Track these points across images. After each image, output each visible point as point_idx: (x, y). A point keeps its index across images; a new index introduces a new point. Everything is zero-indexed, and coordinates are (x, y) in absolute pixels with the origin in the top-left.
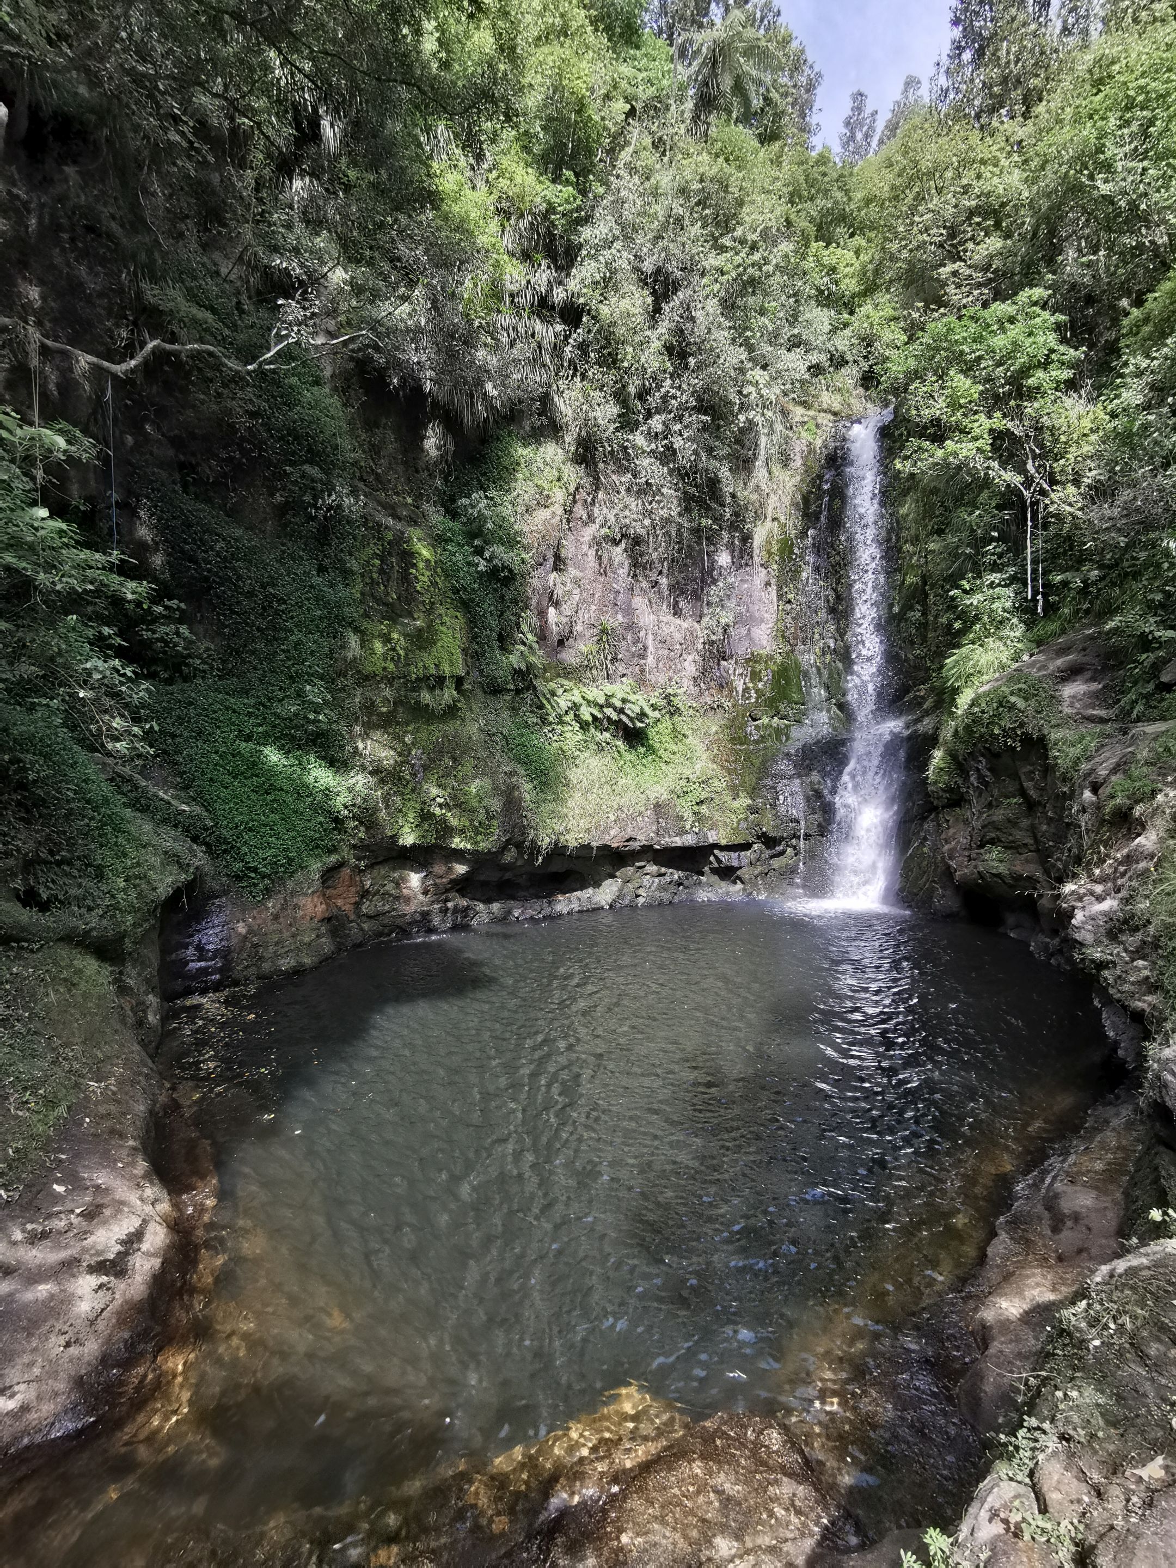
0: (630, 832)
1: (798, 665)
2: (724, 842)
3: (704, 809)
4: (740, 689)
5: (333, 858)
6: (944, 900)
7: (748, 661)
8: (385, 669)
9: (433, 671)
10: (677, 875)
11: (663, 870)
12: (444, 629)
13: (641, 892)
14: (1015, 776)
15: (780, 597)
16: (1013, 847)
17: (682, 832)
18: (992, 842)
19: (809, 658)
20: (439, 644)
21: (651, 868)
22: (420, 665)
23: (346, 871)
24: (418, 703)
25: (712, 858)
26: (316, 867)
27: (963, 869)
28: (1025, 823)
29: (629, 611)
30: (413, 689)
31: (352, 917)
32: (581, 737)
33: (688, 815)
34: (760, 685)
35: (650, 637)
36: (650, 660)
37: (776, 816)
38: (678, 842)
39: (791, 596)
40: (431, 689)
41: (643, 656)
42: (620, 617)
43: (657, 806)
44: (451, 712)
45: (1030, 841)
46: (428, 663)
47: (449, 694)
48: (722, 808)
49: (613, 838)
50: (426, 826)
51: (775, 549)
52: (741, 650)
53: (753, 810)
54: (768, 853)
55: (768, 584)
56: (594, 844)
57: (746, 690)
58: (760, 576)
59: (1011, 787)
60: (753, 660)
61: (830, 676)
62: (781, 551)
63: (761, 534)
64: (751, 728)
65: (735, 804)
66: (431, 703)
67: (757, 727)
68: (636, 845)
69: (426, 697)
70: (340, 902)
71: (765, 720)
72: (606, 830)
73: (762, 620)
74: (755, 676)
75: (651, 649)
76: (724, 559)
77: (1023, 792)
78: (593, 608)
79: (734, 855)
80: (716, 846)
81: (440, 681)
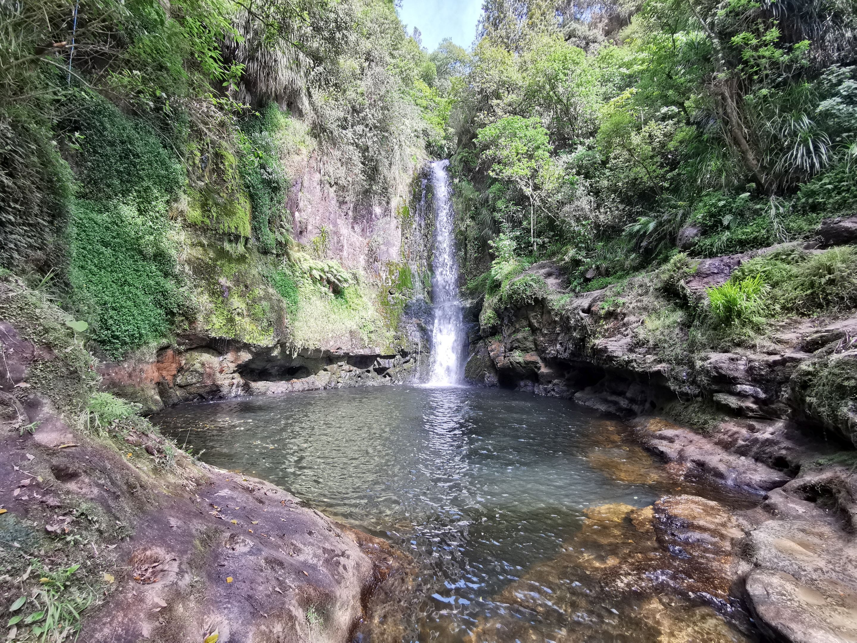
0: (339, 345)
1: (410, 270)
2: (383, 354)
3: (373, 336)
4: (384, 277)
5: (165, 341)
6: (490, 378)
7: (387, 264)
8: (203, 222)
9: (233, 231)
10: (358, 371)
11: (352, 368)
12: (240, 207)
13: (339, 380)
14: (527, 318)
15: (403, 235)
16: (525, 350)
17: (364, 347)
18: (516, 348)
19: (414, 267)
20: (238, 215)
21: (347, 367)
22: (226, 225)
23: (170, 352)
24: (222, 249)
25: (376, 363)
26: (154, 344)
27: (501, 362)
28: (531, 338)
29: (335, 225)
30: (220, 240)
31: (171, 385)
32: (313, 288)
33: (366, 338)
34: (393, 277)
35: (345, 241)
36: (345, 253)
37: (408, 341)
38: (362, 352)
39: (408, 235)
40: (230, 241)
41: (341, 251)
42: (331, 226)
43: (351, 332)
44: (242, 259)
45: (532, 346)
46: (231, 225)
47: (241, 248)
48: (381, 336)
49: (331, 346)
50: (229, 327)
51: (401, 210)
52: (384, 258)
53: (397, 338)
54: (403, 360)
55: (397, 227)
56: (323, 349)
57: (387, 279)
58: (394, 223)
59: (525, 323)
60: (389, 264)
61: (425, 277)
62: (404, 212)
63: (395, 202)
64: (390, 297)
65: (388, 334)
66: (231, 251)
67: (393, 298)
68: (341, 352)
69: (227, 246)
70: (164, 373)
71: (397, 295)
72: (328, 342)
73: (394, 245)
74: (391, 272)
75: (345, 247)
76: (377, 210)
77: (530, 325)
78: (318, 218)
79: (387, 361)
80: (379, 356)
81: (237, 238)
